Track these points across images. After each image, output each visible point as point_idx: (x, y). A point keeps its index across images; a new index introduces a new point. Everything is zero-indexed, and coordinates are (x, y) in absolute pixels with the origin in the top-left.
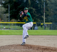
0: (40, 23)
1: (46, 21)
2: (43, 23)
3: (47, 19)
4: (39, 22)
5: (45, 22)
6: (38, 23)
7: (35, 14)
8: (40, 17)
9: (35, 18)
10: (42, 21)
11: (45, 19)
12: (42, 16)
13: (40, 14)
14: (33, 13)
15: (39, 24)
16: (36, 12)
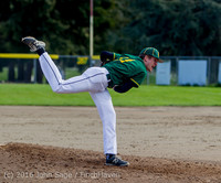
0: (75, 56)
1: (98, 46)
2: (86, 58)
3: (103, 41)
4: (71, 54)
5: (94, 54)
6: (68, 56)
7: (54, 21)
8: (75, 31)
9: (53, 36)
10: (83, 48)
11: (95, 42)
12: (84, 30)
13: (73, 22)
14: (48, 15)
15: (71, 59)
16: (57, 12)
